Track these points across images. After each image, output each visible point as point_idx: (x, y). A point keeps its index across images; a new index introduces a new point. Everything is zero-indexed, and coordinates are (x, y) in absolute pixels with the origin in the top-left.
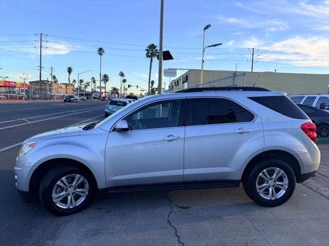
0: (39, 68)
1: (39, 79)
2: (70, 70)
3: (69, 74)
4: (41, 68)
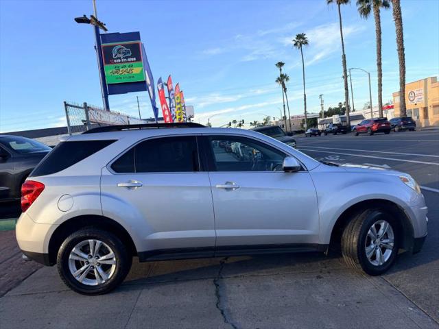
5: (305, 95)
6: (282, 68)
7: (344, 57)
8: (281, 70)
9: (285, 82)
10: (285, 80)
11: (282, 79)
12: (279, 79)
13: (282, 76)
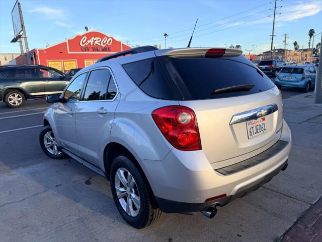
0: (271, 37)
1: (270, 50)
2: (311, 33)
3: (310, 38)
4: (273, 36)
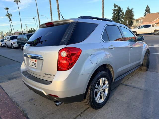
5: (21, 23)
6: (8, 10)
7: (38, 10)
8: (7, 11)
9: (10, 17)
10: (10, 16)
11: (9, 15)
12: (7, 15)
13: (8, 14)
